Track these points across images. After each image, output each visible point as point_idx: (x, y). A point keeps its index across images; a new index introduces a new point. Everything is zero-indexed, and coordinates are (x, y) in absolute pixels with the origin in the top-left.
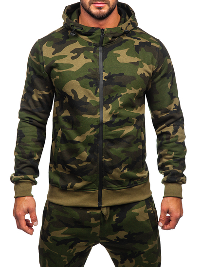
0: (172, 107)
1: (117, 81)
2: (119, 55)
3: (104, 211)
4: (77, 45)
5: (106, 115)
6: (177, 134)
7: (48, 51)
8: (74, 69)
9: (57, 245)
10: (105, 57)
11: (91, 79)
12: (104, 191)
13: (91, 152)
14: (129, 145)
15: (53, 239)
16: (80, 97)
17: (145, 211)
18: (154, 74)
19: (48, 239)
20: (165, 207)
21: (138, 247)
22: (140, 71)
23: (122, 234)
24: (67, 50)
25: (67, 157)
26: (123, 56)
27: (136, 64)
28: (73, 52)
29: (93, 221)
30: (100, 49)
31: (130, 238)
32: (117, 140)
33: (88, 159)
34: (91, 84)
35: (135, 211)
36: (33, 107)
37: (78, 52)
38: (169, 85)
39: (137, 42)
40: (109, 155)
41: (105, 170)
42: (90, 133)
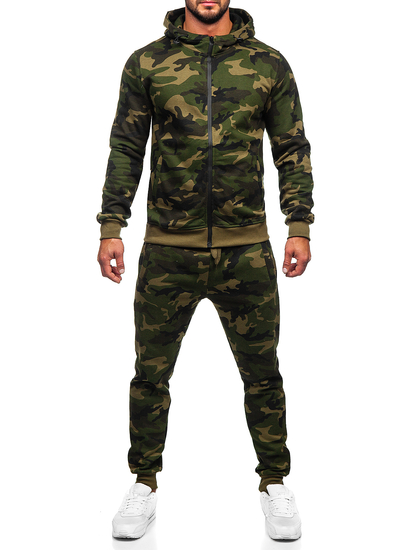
0: (294, 132)
1: (228, 96)
2: (231, 67)
3: (215, 253)
4: (181, 55)
5: (215, 136)
6: (302, 163)
7: (146, 63)
8: (177, 82)
9: (156, 295)
10: (214, 69)
11: (198, 94)
12: (214, 228)
13: (198, 181)
14: (243, 174)
15: (152, 288)
16: (185, 115)
17: (261, 256)
18: (274, 91)
19: (146, 289)
20: (290, 249)
21: (251, 299)
22: (256, 85)
23: (233, 283)
24: (170, 61)
25: (169, 188)
26: (236, 68)
27: (252, 76)
28: (177, 63)
29: (201, 265)
30: (209, 59)
31: (243, 288)
32: (230, 167)
33: (195, 189)
34: (198, 100)
35: (249, 255)
36: (127, 132)
37: (182, 63)
38: (292, 105)
39: (252, 53)
40: (220, 185)
41: (215, 202)
42: (197, 157)
